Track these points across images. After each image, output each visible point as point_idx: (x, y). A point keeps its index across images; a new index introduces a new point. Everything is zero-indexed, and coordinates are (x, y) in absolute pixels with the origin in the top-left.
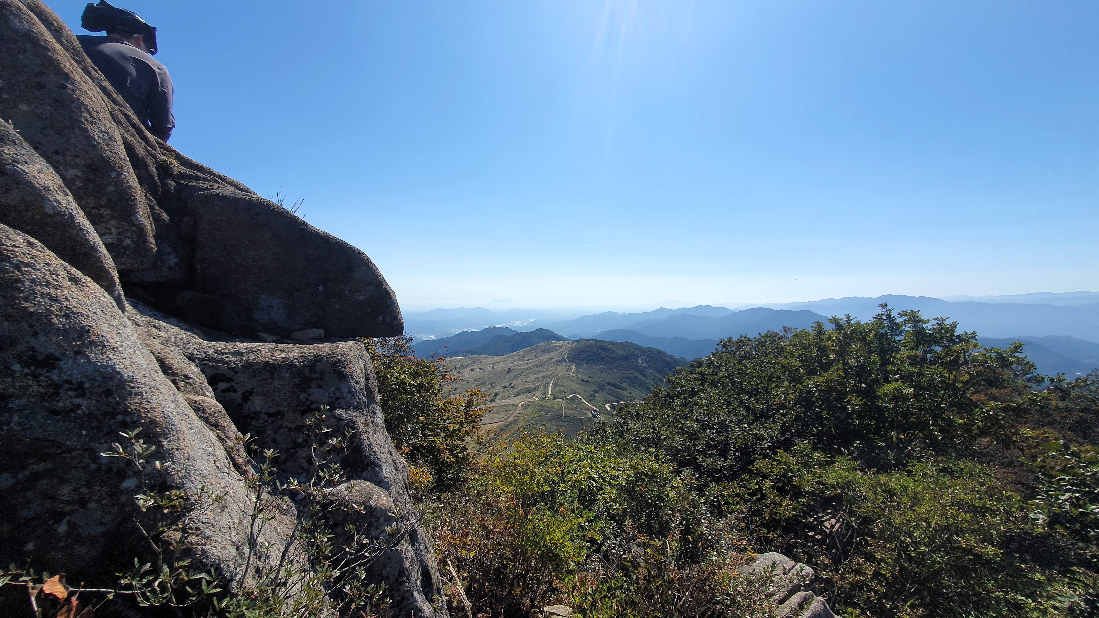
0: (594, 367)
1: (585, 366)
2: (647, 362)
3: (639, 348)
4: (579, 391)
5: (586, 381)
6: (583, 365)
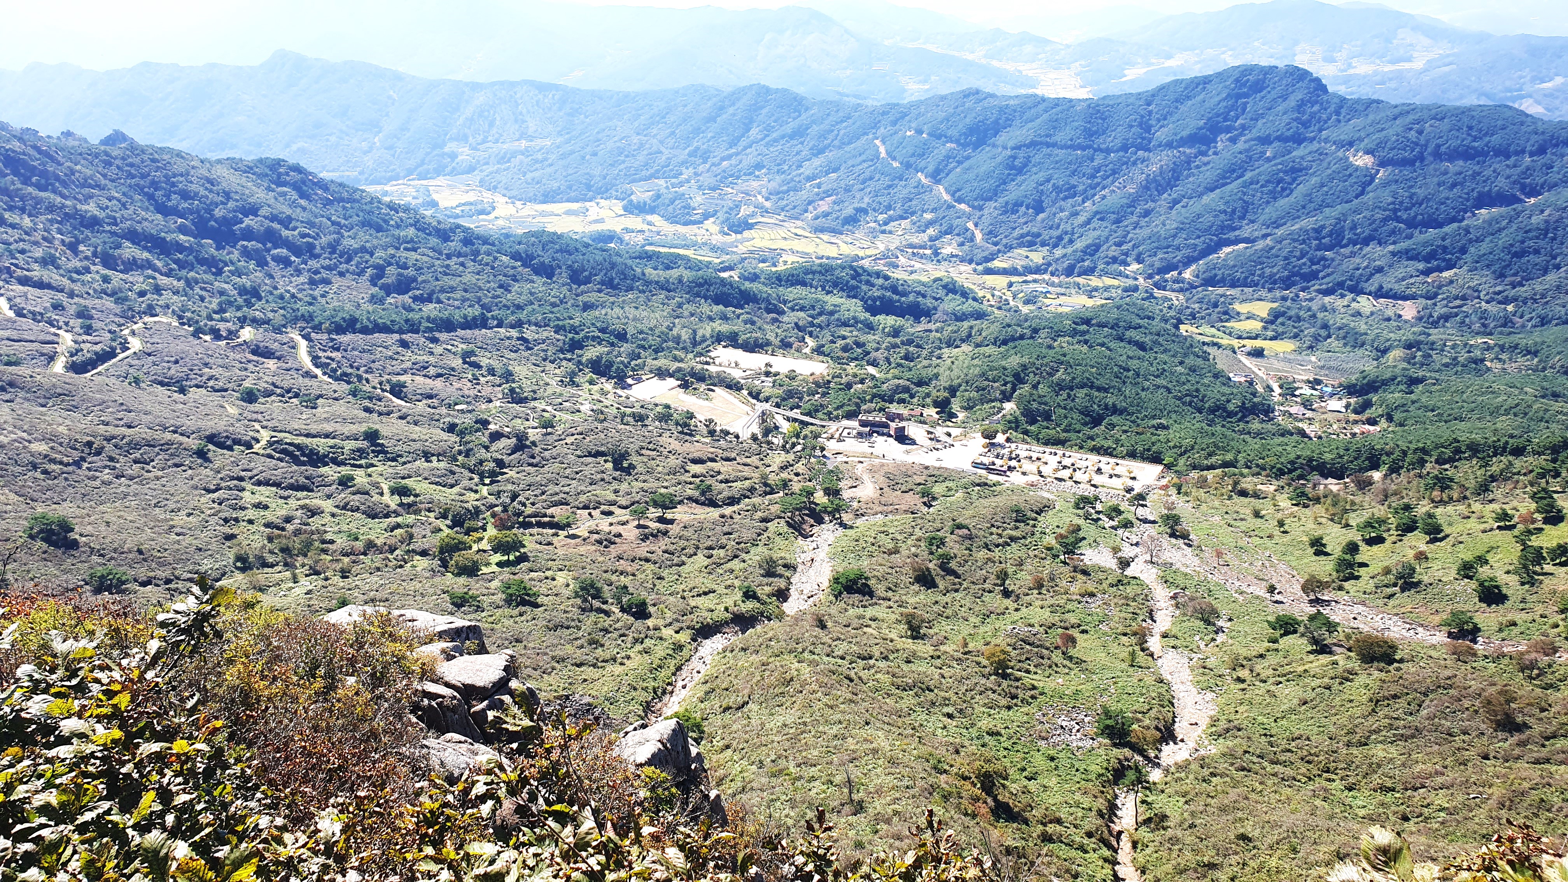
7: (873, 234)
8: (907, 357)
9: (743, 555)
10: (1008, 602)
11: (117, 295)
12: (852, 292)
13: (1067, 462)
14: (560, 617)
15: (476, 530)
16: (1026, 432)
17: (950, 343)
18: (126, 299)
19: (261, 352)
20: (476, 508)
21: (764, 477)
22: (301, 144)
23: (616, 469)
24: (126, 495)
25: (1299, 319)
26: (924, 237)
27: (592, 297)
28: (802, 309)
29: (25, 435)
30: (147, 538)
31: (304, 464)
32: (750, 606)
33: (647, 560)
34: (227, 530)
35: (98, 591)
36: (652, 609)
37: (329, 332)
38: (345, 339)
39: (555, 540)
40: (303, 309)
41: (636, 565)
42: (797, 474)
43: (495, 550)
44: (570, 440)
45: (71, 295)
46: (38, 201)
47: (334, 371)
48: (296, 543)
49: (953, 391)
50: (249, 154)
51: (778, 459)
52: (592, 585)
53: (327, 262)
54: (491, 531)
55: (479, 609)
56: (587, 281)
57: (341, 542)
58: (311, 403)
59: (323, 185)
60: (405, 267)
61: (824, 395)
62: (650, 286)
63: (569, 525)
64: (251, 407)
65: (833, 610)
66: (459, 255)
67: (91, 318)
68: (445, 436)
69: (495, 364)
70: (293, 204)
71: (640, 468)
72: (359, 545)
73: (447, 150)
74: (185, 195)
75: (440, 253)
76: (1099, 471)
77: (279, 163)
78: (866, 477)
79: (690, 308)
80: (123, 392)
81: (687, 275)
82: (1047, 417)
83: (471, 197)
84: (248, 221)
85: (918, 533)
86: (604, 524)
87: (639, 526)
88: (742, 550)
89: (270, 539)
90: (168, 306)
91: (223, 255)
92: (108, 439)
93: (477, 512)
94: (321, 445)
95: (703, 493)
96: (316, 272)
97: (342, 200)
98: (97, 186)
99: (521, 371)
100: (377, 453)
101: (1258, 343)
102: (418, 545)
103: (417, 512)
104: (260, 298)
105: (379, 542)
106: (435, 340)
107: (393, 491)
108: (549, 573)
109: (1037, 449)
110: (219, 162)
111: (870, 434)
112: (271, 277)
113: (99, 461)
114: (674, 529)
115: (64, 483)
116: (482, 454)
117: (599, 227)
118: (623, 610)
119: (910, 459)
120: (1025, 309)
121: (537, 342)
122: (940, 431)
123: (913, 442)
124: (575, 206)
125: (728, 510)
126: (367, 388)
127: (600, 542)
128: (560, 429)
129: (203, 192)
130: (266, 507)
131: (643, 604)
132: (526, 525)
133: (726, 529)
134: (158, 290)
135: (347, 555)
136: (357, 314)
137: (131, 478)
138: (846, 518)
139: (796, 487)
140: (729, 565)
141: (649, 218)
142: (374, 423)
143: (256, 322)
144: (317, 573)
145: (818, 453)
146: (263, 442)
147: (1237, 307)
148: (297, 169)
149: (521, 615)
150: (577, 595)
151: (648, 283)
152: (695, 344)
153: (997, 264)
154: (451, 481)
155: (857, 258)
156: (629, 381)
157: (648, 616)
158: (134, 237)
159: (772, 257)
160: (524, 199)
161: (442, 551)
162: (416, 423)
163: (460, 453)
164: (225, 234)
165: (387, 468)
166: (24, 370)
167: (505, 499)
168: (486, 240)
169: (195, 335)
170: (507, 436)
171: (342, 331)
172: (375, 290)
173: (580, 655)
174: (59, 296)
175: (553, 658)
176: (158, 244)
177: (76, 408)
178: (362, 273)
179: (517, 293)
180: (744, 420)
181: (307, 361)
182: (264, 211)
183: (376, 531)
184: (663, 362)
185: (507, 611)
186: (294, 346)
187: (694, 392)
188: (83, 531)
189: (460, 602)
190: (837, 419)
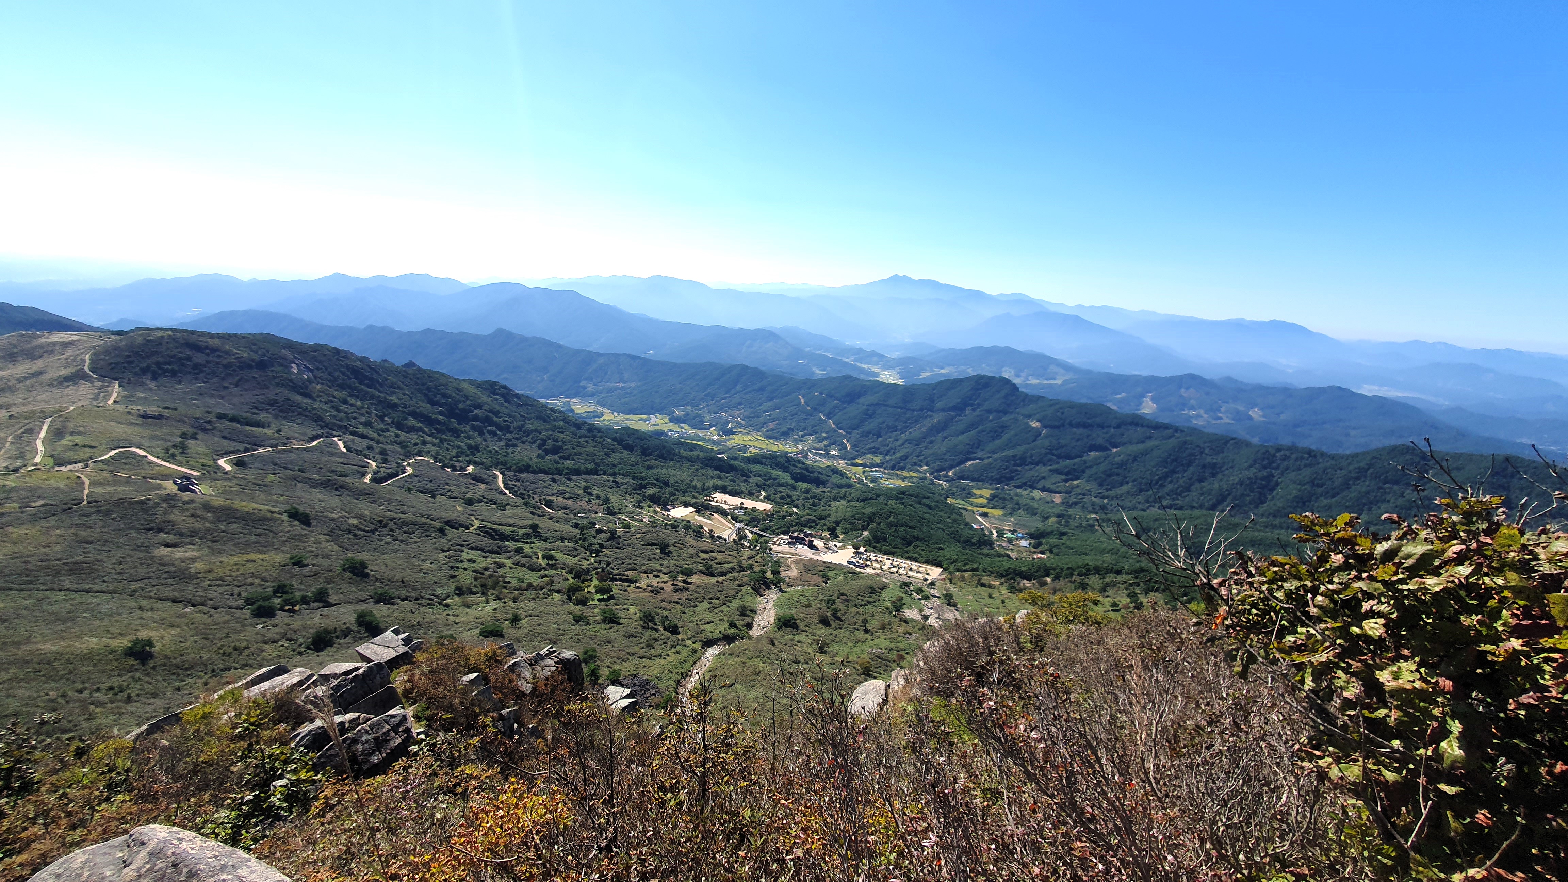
0: (177, 386)
1: (152, 385)
2: (311, 371)
3: (291, 345)
4: (136, 439)
5: (160, 417)
6: (142, 384)
7: (796, 442)
8: (813, 505)
9: (728, 604)
10: (867, 636)
11: (402, 445)
12: (785, 469)
13: (895, 564)
14: (632, 631)
15: (587, 581)
16: (875, 547)
17: (835, 499)
18: (407, 446)
19: (476, 478)
20: (588, 569)
21: (740, 562)
22: (506, 376)
23: (661, 553)
24: (398, 550)
25: (1005, 499)
26: (822, 445)
27: (652, 463)
28: (760, 476)
29: (346, 514)
30: (407, 574)
31: (496, 540)
32: (733, 631)
33: (678, 603)
34: (451, 573)
35: (377, 602)
36: (680, 630)
37: (514, 471)
38: (523, 475)
39: (629, 589)
40: (502, 459)
41: (671, 605)
42: (757, 562)
43: (597, 592)
44: (638, 536)
45: (378, 442)
46: (367, 393)
47: (516, 492)
48: (490, 582)
49: (837, 523)
50: (480, 378)
51: (747, 553)
52: (650, 614)
53: (516, 436)
54: (595, 582)
55: (588, 623)
56: (650, 454)
57: (514, 583)
58: (503, 507)
59: (518, 396)
60: (557, 441)
61: (771, 521)
62: (681, 459)
63: (636, 581)
64: (472, 508)
65: (778, 635)
66: (586, 437)
67: (387, 455)
68: (572, 529)
69: (600, 494)
70: (501, 405)
71: (674, 553)
72: (524, 585)
73: (581, 384)
74: (444, 396)
75: (576, 435)
76: (911, 570)
77: (495, 383)
78: (793, 566)
79: (703, 471)
81: (702, 455)
82: (885, 540)
83: (592, 409)
84: (476, 412)
85: (821, 597)
86: (655, 582)
87: (673, 585)
88: (727, 601)
89: (476, 579)
90: (429, 452)
91: (461, 427)
92: (391, 519)
93: (588, 571)
94: (507, 530)
95: (707, 569)
96: (510, 440)
97: (528, 405)
98: (399, 388)
99: (614, 498)
100: (536, 536)
101: (986, 510)
102: (555, 586)
103: (556, 569)
104: (479, 451)
105: (535, 584)
106: (570, 479)
107: (544, 557)
108: (625, 607)
109: (880, 557)
110: (464, 380)
111: (795, 543)
112: (486, 441)
113: (385, 531)
114: (691, 588)
115: (365, 542)
116: (592, 540)
117: (656, 428)
118: (665, 629)
119: (815, 557)
120: (871, 485)
121: (622, 484)
122: (831, 544)
123: (817, 549)
124: (644, 417)
125: (720, 579)
126: (533, 502)
127: (652, 591)
128: (633, 530)
129: (454, 395)
130: (474, 562)
131: (676, 627)
132: (614, 580)
133: (719, 589)
134: (424, 443)
135: (517, 590)
136: (531, 463)
137: (402, 541)
138: (783, 587)
139: (757, 569)
140: (721, 608)
141: (682, 425)
142: (536, 520)
143: (475, 464)
144: (500, 599)
145: (768, 551)
146: (475, 527)
147: (975, 491)
148: (505, 387)
149: (611, 628)
150: (641, 619)
151: (681, 457)
152: (704, 490)
153: (858, 461)
154: (574, 554)
155: (788, 453)
156: (669, 507)
157: (678, 633)
158: (415, 415)
159: (744, 449)
160: (620, 412)
161: (569, 591)
162: (557, 522)
163: (580, 539)
164: (463, 417)
165: (541, 544)
166: (348, 480)
167: (603, 565)
168: (599, 430)
169: (443, 467)
170: (605, 532)
171: (521, 471)
172: (540, 452)
173: (642, 652)
174: (372, 443)
175: (628, 653)
176: (427, 420)
177: (375, 502)
178: (534, 442)
179: (614, 458)
180: (729, 531)
181: (502, 485)
182: (485, 407)
183: (534, 578)
184: (687, 498)
185: (603, 626)
186: (495, 477)
187: (703, 515)
188: (373, 569)
189: (578, 619)
190: (778, 534)
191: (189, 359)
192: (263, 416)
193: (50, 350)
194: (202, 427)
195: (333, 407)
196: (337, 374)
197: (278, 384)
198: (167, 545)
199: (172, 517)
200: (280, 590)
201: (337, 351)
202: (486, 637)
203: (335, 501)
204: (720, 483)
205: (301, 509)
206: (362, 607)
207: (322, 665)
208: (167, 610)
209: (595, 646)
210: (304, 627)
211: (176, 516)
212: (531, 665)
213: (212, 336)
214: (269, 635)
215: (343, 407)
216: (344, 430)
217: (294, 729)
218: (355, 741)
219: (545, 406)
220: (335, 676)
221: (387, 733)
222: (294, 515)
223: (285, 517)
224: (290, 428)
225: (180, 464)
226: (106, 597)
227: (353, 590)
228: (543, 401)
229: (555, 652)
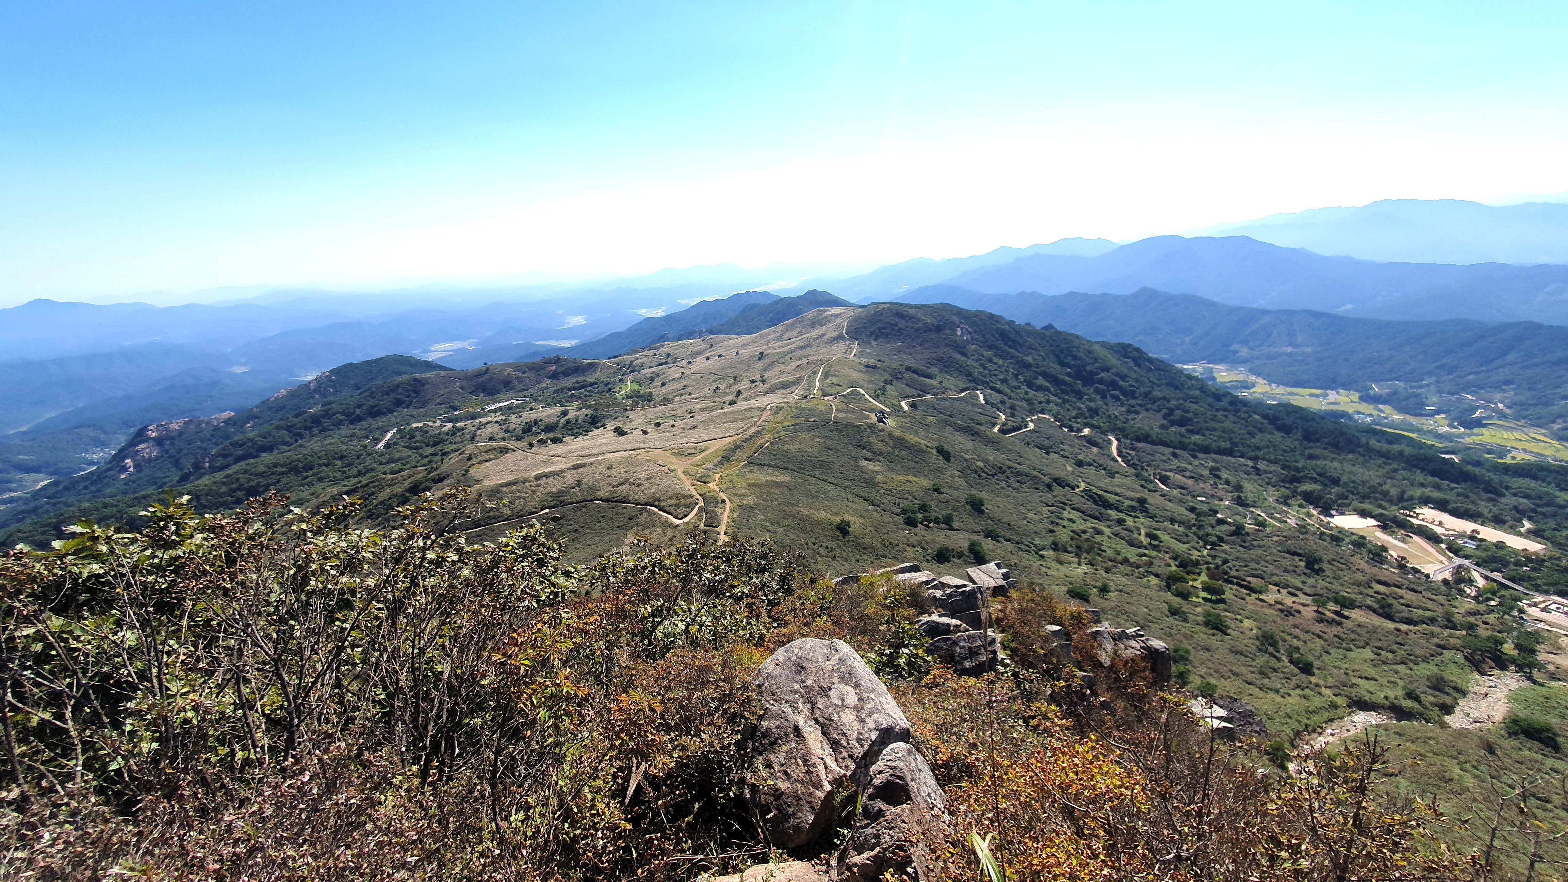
0: (888, 345)
1: (874, 343)
2: (970, 333)
3: (960, 312)
4: (861, 382)
5: (874, 367)
6: (870, 343)
9: (1412, 665)
11: (1029, 401)
14: (1242, 648)
15: (1194, 573)
18: (1034, 404)
19: (1090, 441)
20: (1198, 561)
21: (1448, 614)
22: (1141, 338)
23: (1307, 567)
24: (1009, 496)
27: (1317, 452)
28: (1527, 496)
29: (976, 457)
30: (1013, 519)
31: (1099, 505)
32: (1409, 704)
33: (1319, 637)
34: (1051, 527)
35: (986, 537)
36: (1316, 671)
37: (1132, 439)
38: (1140, 445)
40: (1119, 424)
41: (1308, 636)
42: (1486, 623)
43: (1204, 589)
44: (1275, 539)
45: (1010, 398)
46: (1008, 353)
47: (1129, 461)
48: (1085, 546)
50: (1113, 340)
51: (1468, 604)
52: (1272, 637)
53: (1141, 402)
54: (1204, 577)
55: (1185, 620)
56: (1317, 440)
57: (1110, 553)
58: (1112, 474)
59: (1151, 360)
60: (1188, 412)
61: (1533, 569)
62: (1369, 453)
63: (1260, 592)
64: (1081, 469)
65: (1505, 743)
66: (1225, 410)
67: (1016, 410)
68: (1187, 513)
69: (1232, 479)
70: (1130, 369)
71: (1329, 573)
72: (1120, 558)
73: (1232, 348)
74: (1075, 358)
75: (1212, 407)
77: (1129, 345)
79: (1406, 474)
80: (1020, 447)
81: (1408, 451)
83: (1241, 377)
84: (1102, 375)
86: (1288, 601)
87: (1317, 611)
88: (1411, 660)
89: (1072, 539)
90: (1051, 411)
91: (1085, 390)
92: (1009, 468)
93: (1197, 563)
94: (1112, 498)
95: (1382, 607)
96: (1133, 406)
97: (1159, 370)
98: (1035, 349)
99: (1250, 487)
100: (1143, 511)
102: (1154, 569)
103: (1159, 551)
104: (1098, 415)
105: (1132, 560)
106: (1195, 457)
107: (1147, 535)
108: (1239, 617)
112: (1107, 404)
113: (1003, 477)
114: (1348, 624)
115: (986, 483)
116: (1210, 530)
117: (1335, 408)
118: (1291, 661)
121: (1266, 472)
124: (1318, 392)
125: (1404, 627)
126: (1145, 474)
127: (1282, 611)
128: (1268, 530)
129: (1084, 357)
130: (1074, 522)
131: (1310, 665)
132: (1228, 581)
133: (1399, 640)
134: (1049, 402)
135: (1111, 561)
136: (1151, 433)
137: (1014, 489)
138: (1536, 674)
139: (1484, 632)
140: (1396, 667)
141: (1381, 407)
142: (1146, 494)
143: (1092, 427)
144: (1092, 565)
145: (1515, 613)
146: (1081, 489)
148: (1138, 350)
149: (1213, 635)
150: (1257, 638)
151: (1369, 450)
152: (1401, 500)
154: (1185, 540)
156: (1333, 512)
157: (1312, 674)
158: (1045, 375)
159: (1502, 452)
160: (1279, 383)
161: (1169, 578)
162: (1170, 501)
163: (1194, 525)
164: (1089, 379)
165: (1146, 521)
166: (982, 428)
167: (1219, 561)
168: (1245, 403)
169: (1061, 427)
170: (1229, 524)
171: (1139, 440)
172: (1165, 422)
173: (1250, 677)
174: (1005, 398)
175: (1231, 671)
176: (1055, 380)
177: (998, 450)
178: (1159, 411)
179: (1259, 439)
180: (1438, 566)
181: (1115, 452)
182: (1114, 371)
183: (1131, 554)
184: (1367, 506)
185: (1204, 629)
186: (1110, 443)
187: (1392, 534)
188: (988, 507)
189: (1174, 612)
190: (1547, 592)
191: (896, 325)
192: (933, 370)
193: (828, 320)
194: (896, 376)
195: (981, 365)
196: (988, 336)
197: (946, 345)
198: (866, 459)
199: (871, 440)
200: (923, 508)
201: (991, 316)
202: (1073, 597)
203: (970, 445)
204: (1436, 495)
205: (946, 447)
206: (975, 537)
207: (940, 574)
208: (860, 504)
209: (1190, 648)
210: (934, 541)
211: (874, 440)
212: (1114, 639)
213: (911, 306)
214: (911, 540)
215: (988, 365)
216: (986, 384)
217: (918, 615)
218: (955, 643)
219: (1181, 372)
220: (949, 586)
221: (979, 647)
222: (941, 451)
223: (934, 452)
224: (950, 381)
225: (881, 402)
226: (833, 487)
227: (970, 522)
228: (1179, 366)
229: (1142, 636)
